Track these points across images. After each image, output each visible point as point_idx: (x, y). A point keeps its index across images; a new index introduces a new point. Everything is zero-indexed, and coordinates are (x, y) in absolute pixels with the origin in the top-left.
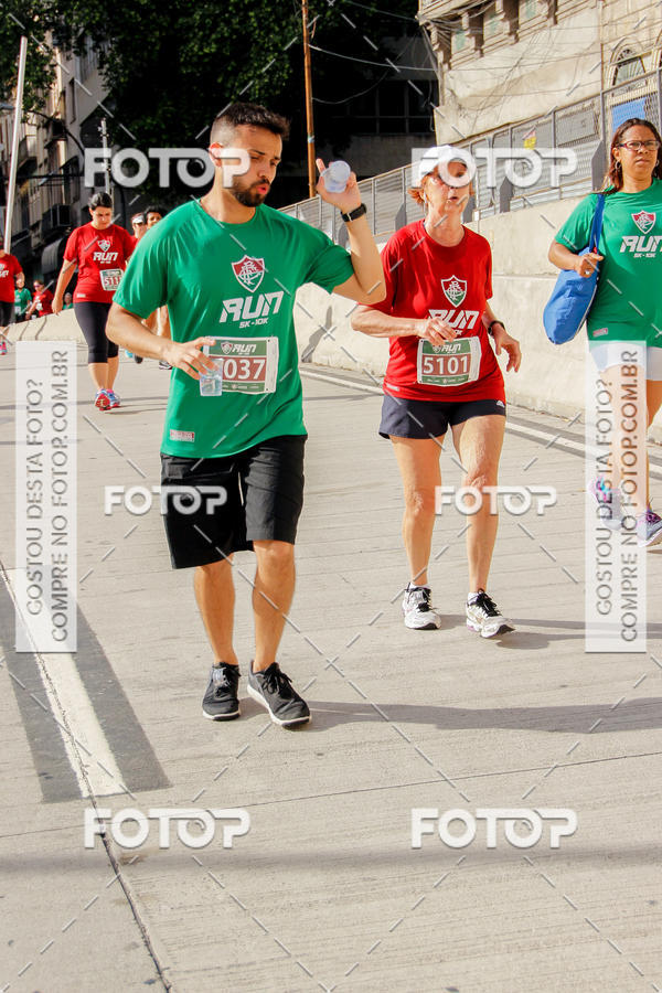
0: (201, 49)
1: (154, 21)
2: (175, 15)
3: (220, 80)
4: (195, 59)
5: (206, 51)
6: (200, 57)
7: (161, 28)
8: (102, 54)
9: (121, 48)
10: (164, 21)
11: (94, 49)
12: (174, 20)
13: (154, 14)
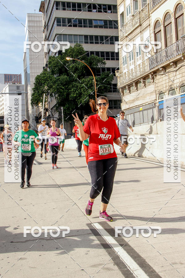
0: (73, 95)
1: (65, 91)
2: (68, 90)
3: (76, 100)
4: (72, 97)
5: (74, 96)
6: (73, 97)
7: (66, 92)
8: (56, 97)
9: (59, 95)
10: (67, 91)
11: (54, 96)
12: (68, 91)
13: (65, 90)
